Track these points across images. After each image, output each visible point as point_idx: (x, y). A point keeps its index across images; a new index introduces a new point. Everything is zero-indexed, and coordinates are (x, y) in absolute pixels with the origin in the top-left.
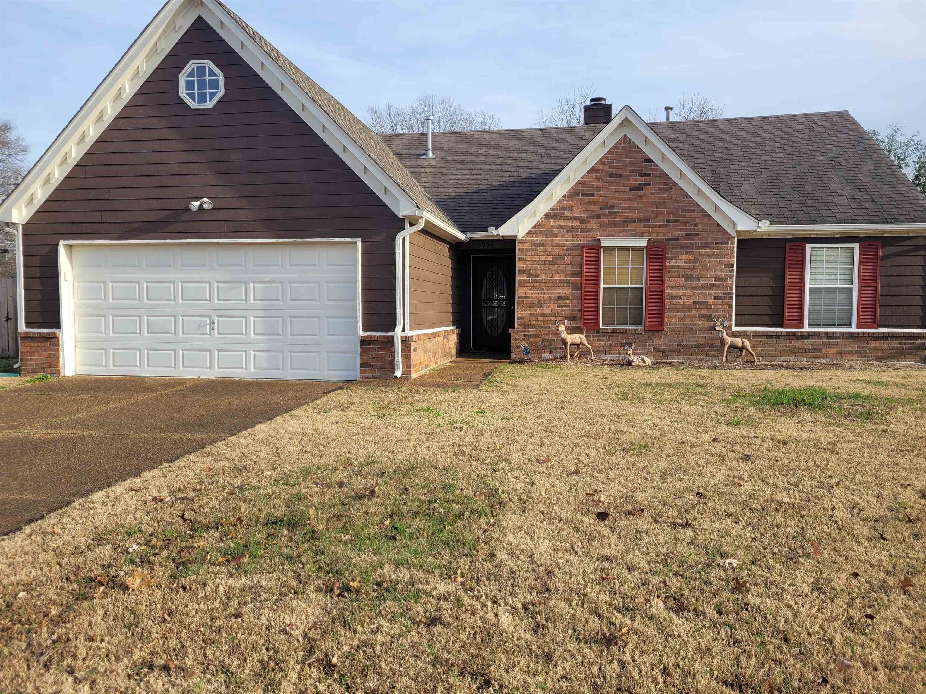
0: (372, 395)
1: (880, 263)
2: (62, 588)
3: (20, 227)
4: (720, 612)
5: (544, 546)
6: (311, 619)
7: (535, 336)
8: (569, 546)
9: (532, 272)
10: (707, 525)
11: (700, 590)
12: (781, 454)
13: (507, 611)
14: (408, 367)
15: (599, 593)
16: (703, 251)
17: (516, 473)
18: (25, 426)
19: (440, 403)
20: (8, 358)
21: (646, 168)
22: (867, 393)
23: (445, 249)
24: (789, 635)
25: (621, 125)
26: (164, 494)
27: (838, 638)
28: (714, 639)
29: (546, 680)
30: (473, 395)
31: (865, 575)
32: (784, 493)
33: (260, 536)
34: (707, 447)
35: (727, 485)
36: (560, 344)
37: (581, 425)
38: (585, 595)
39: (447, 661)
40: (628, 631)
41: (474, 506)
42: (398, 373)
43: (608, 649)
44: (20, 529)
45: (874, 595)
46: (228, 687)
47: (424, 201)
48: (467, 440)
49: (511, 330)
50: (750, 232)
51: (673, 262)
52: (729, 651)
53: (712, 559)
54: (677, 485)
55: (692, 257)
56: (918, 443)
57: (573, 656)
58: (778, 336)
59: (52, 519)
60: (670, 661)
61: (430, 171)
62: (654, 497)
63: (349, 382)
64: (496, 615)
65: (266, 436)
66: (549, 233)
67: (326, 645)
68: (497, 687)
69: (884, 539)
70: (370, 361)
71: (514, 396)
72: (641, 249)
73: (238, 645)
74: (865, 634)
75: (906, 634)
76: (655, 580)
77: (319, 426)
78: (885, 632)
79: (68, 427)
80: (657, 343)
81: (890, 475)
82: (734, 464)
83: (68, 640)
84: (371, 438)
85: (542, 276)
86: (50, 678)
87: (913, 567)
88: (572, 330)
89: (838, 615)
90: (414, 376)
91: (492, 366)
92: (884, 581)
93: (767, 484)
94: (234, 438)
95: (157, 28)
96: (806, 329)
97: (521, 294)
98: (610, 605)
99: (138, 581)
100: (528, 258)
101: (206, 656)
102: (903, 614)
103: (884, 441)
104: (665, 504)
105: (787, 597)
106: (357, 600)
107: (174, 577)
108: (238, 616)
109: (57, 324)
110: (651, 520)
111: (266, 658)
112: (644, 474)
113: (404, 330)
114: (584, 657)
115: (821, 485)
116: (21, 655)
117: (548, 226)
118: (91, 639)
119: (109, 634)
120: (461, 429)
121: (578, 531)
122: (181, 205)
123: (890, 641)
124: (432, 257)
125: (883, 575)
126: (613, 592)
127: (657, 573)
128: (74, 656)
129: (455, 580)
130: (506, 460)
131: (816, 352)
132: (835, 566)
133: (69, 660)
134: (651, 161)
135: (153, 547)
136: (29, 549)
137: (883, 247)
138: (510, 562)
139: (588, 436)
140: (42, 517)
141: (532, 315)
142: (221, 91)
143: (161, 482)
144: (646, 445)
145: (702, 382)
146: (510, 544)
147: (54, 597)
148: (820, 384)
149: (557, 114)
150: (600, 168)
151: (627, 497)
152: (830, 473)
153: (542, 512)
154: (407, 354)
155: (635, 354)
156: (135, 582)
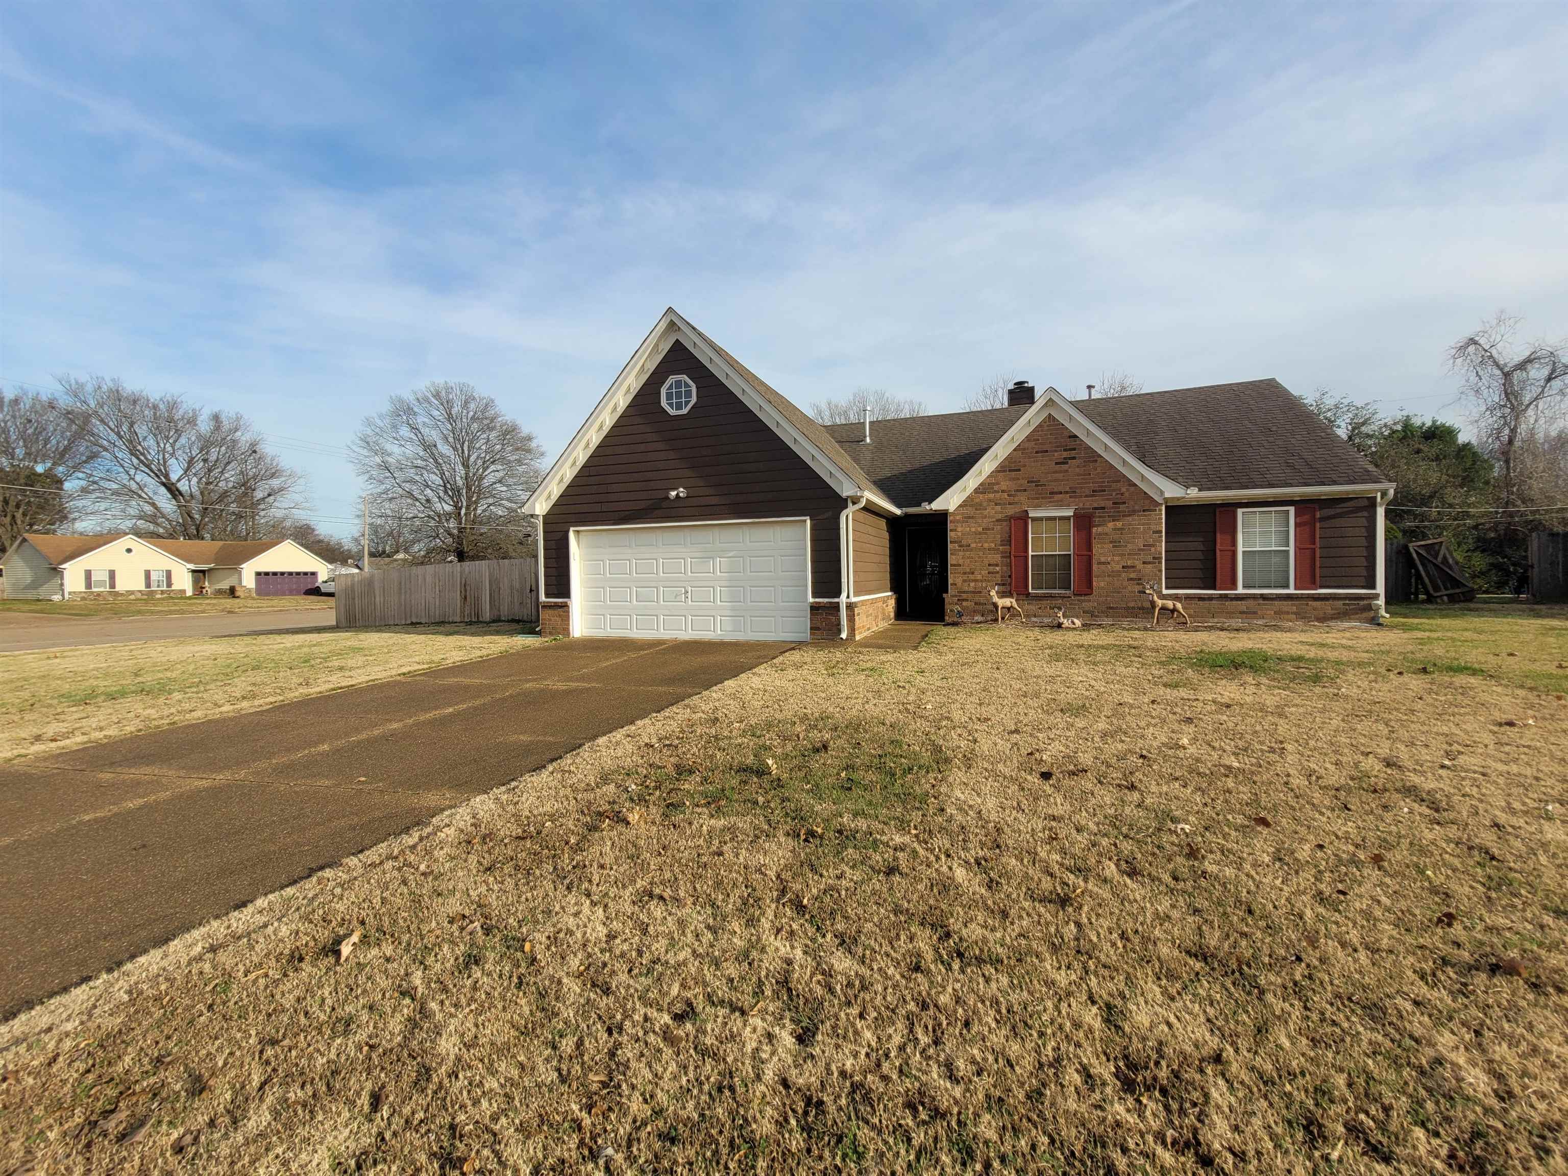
0: (822, 655)
1: (1318, 525)
2: (578, 820)
3: (541, 519)
4: (1176, 879)
5: (991, 803)
6: (782, 861)
7: (967, 600)
8: (1015, 804)
9: (964, 542)
10: (1154, 788)
11: (1154, 854)
12: (1225, 718)
13: (959, 864)
14: (852, 630)
15: (1049, 852)
16: (1130, 518)
17: (959, 731)
18: (545, 679)
19: (883, 663)
20: (531, 622)
21: (1071, 444)
22: (1312, 655)
23: (883, 523)
24: (1254, 907)
25: (1046, 405)
26: (654, 741)
27: (1308, 913)
28: (1173, 906)
29: (1004, 936)
30: (912, 656)
31: (1331, 847)
32: (1233, 758)
33: (734, 782)
34: (1146, 709)
35: (1171, 748)
36: (991, 607)
37: (1017, 685)
38: (1036, 854)
39: (907, 910)
40: (1082, 892)
41: (922, 762)
42: (844, 635)
43: (1063, 909)
44: (544, 767)
45: (1343, 869)
46: (715, 919)
47: (864, 482)
48: (911, 698)
49: (945, 595)
50: (1178, 499)
51: (1100, 529)
52: (1190, 919)
53: (1162, 822)
54: (1119, 746)
55: (1119, 524)
56: (1376, 708)
57: (1028, 915)
58: (1210, 598)
59: (568, 760)
60: (1129, 926)
61: (868, 456)
62: (1096, 758)
63: (801, 643)
64: (950, 868)
65: (734, 691)
66: (979, 507)
67: (797, 887)
68: (957, 940)
69: (1349, 810)
70: (819, 625)
71: (951, 657)
72: (1068, 518)
73: (722, 882)
74: (1339, 912)
75: (1387, 914)
76: (1105, 842)
77: (778, 683)
78: (1362, 910)
79: (577, 680)
80: (1087, 605)
81: (1348, 741)
82: (1176, 726)
83: (585, 866)
84: (823, 695)
85: (973, 545)
86: (572, 899)
87: (1385, 840)
88: (1003, 595)
89: (1306, 889)
90: (858, 638)
91: (929, 628)
92: (1354, 855)
93: (1214, 748)
94: (707, 693)
95: (644, 352)
96: (1240, 590)
97: (954, 562)
98: (1062, 865)
99: (637, 817)
100: (959, 529)
101: (695, 889)
102: (1380, 892)
103: (1337, 706)
104: (1109, 766)
105: (1247, 867)
106: (821, 845)
107: (665, 816)
108: (720, 854)
109: (566, 593)
110: (1095, 781)
111: (746, 895)
112: (1084, 735)
113: (848, 597)
114: (1040, 916)
115: (1272, 750)
116: (549, 877)
117: (977, 500)
118: (602, 867)
119: (616, 863)
120: (904, 687)
121: (1023, 789)
122: (661, 495)
123: (1368, 921)
124: (871, 530)
125: (1351, 848)
126: (1063, 852)
127: (1105, 835)
128: (590, 881)
129: (909, 833)
130: (948, 718)
131: (1249, 614)
132: (1296, 836)
133: (586, 885)
134: (1076, 436)
135: (647, 787)
136: (552, 784)
137: (1320, 509)
138: (960, 817)
139: (1025, 696)
140: (561, 758)
141: (964, 581)
142: (694, 399)
143: (651, 730)
144: (1084, 706)
145: (1136, 643)
146: (958, 799)
147: (573, 828)
148: (1260, 646)
149: (982, 398)
150: (1026, 445)
151: (1069, 757)
152: (1281, 738)
153: (986, 769)
154: (851, 619)
155: (1064, 616)
156: (633, 817)
